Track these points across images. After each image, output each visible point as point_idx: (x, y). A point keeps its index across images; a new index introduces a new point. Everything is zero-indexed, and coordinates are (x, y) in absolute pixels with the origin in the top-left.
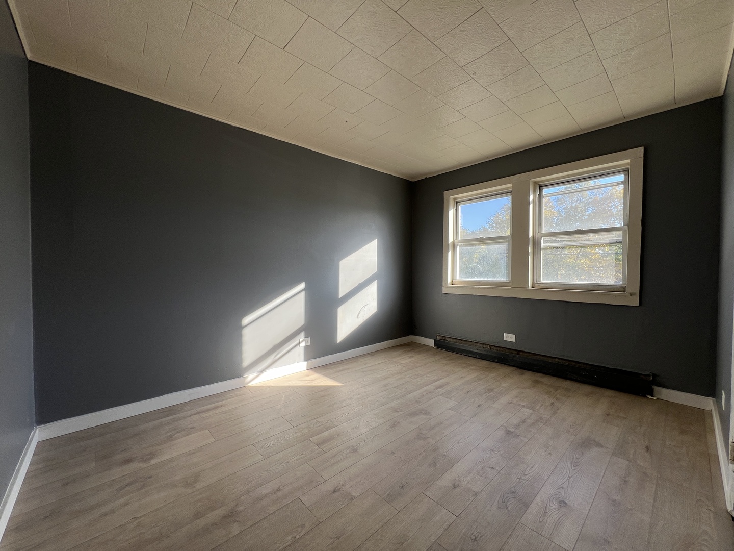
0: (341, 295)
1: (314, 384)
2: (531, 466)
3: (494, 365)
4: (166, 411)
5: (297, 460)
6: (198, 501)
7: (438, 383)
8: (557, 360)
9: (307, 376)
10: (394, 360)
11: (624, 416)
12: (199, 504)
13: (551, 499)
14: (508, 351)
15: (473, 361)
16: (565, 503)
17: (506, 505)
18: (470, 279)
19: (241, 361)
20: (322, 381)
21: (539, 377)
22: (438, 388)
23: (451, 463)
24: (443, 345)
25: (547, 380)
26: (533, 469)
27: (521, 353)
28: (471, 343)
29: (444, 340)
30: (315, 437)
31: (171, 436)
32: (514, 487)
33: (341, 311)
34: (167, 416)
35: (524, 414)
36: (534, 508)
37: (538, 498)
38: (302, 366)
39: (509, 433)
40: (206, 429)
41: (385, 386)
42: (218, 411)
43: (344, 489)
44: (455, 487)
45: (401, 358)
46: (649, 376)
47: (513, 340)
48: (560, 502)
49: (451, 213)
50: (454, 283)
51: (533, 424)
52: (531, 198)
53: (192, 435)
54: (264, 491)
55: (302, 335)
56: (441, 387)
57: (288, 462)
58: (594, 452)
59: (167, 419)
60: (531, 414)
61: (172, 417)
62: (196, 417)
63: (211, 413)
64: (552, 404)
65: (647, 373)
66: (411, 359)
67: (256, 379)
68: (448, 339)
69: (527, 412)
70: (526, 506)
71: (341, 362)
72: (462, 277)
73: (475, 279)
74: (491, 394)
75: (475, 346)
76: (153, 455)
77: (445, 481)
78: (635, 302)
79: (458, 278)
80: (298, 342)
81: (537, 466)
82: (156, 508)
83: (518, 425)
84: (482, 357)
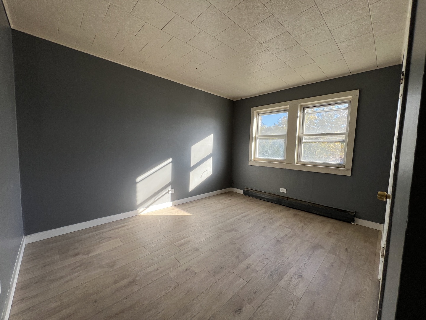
0: (192, 165)
1: (176, 214)
2: (287, 258)
3: (275, 205)
4: (96, 228)
5: (167, 254)
6: (116, 275)
7: (243, 214)
8: (307, 203)
9: (172, 209)
10: (221, 201)
11: (338, 233)
12: (117, 276)
13: (295, 274)
14: (282, 197)
15: (263, 202)
16: (301, 276)
17: (272, 277)
18: (264, 158)
19: (136, 201)
20: (180, 212)
21: (297, 212)
22: (243, 217)
23: (247, 257)
24: (248, 194)
25: (302, 214)
26: (288, 259)
27: (289, 199)
28: (263, 193)
29: (248, 190)
30: (177, 243)
31: (99, 242)
32: (277, 268)
33: (192, 174)
34: (96, 231)
35: (287, 232)
36: (286, 278)
37: (288, 274)
38: (170, 204)
39: (278, 241)
40: (118, 238)
41: (215, 216)
42: (124, 228)
43: (191, 269)
44: (247, 268)
45: (224, 200)
46: (353, 212)
47: (285, 192)
48: (299, 275)
49: (255, 120)
50: (255, 159)
51: (291, 237)
52: (299, 114)
53: (111, 241)
54: (150, 269)
55: (170, 187)
56: (245, 216)
57: (162, 255)
58: (320, 251)
59: (96, 232)
60: (290, 232)
61: (99, 232)
62: (112, 232)
63: (120, 229)
64: (302, 226)
65: (352, 211)
66: (229, 201)
67: (144, 211)
68: (251, 190)
69: (288, 230)
70: (282, 277)
71: (191, 202)
72: (259, 156)
73: (267, 158)
74: (271, 221)
75: (265, 194)
76: (90, 252)
77: (243, 265)
78: (349, 174)
79: (257, 156)
80: (168, 191)
81: (290, 258)
82: (94, 278)
83: (283, 238)
84: (268, 200)
